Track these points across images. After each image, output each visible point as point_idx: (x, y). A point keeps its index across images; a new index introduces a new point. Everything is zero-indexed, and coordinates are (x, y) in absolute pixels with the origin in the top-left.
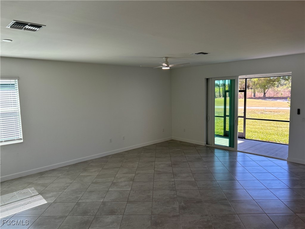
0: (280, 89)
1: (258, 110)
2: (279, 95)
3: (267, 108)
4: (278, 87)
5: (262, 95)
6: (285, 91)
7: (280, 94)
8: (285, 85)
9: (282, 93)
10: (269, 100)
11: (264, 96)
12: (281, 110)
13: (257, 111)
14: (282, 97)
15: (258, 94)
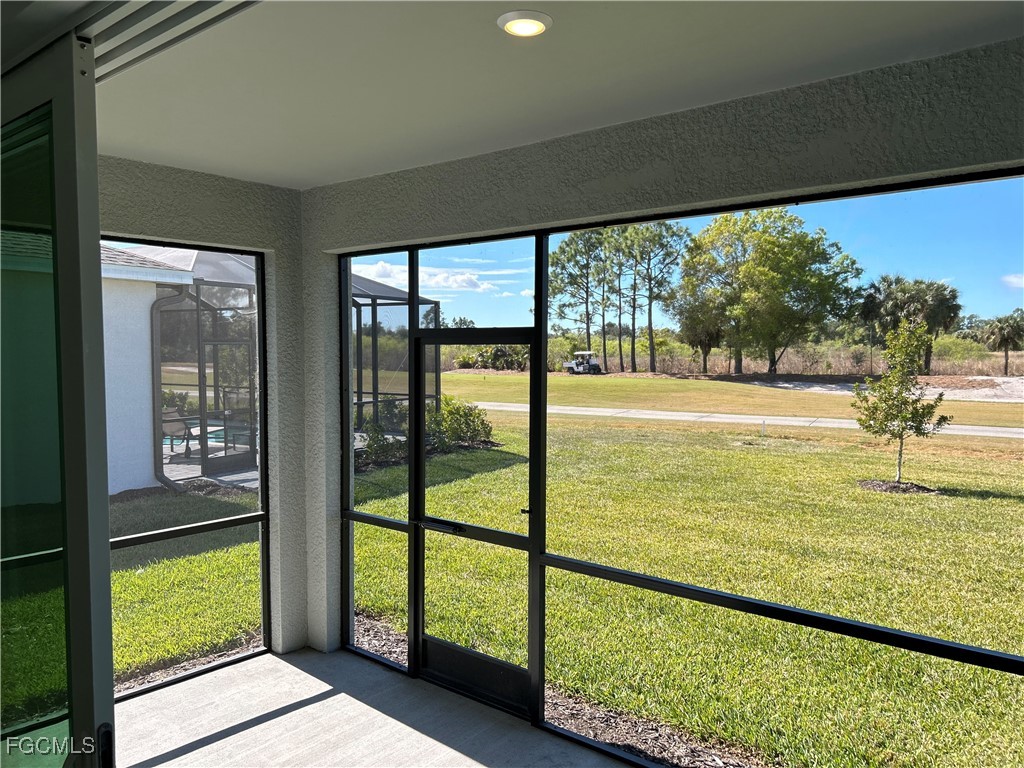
0: (825, 347)
1: (734, 431)
2: (821, 370)
3: (769, 420)
4: (817, 341)
5: (763, 367)
6: (839, 356)
7: (824, 366)
8: (841, 335)
9: (831, 360)
10: (786, 385)
11: (770, 370)
12: (826, 429)
13: (730, 433)
14: (831, 376)
15: (751, 364)
